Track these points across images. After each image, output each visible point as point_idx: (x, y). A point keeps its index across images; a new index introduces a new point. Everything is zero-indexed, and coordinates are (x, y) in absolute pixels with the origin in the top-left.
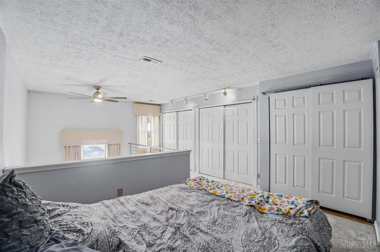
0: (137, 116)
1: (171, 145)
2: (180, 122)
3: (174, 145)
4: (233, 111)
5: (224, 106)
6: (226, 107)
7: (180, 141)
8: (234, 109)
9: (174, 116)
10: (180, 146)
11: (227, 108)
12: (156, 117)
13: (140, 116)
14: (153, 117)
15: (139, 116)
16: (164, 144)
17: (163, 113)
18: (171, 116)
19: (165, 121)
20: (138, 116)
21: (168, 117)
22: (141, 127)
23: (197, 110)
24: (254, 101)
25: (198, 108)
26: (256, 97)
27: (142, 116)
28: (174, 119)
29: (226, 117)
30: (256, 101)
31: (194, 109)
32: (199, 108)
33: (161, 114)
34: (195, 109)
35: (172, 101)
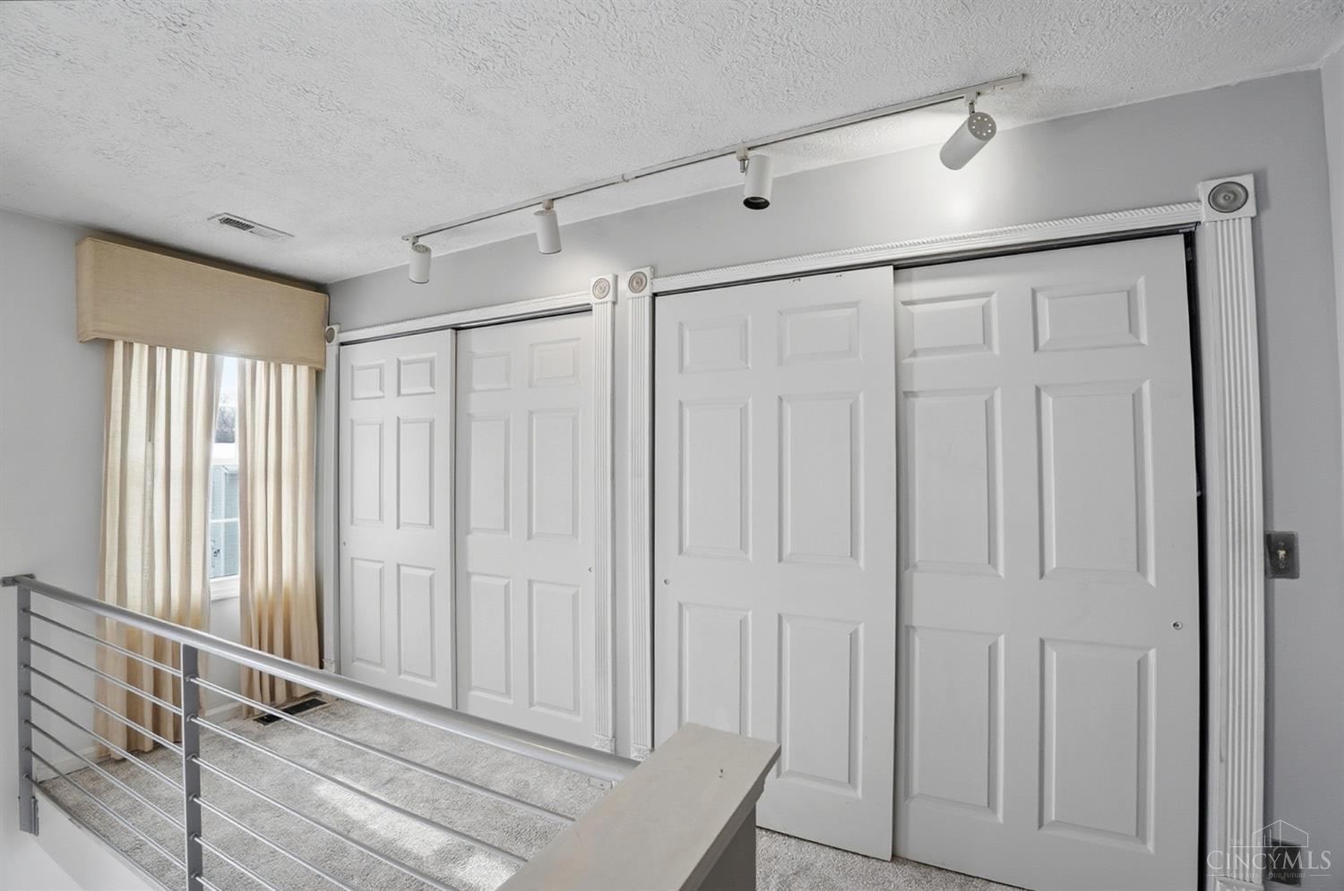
0: (110, 343)
1: (403, 569)
2: (475, 404)
3: (428, 573)
4: (985, 311)
5: (899, 266)
6: (909, 280)
7: (474, 544)
8: (988, 294)
9: (432, 362)
10: (474, 579)
11: (922, 286)
12: (287, 370)
13: (140, 353)
14: (260, 365)
15: (128, 346)
16: (352, 559)
17: (342, 344)
18: (408, 363)
19: (356, 396)
20: (119, 348)
21: (381, 368)
22: (151, 437)
23: (635, 307)
24: (1222, 209)
25: (647, 292)
26: (1248, 181)
27: (161, 353)
28: (432, 384)
29: (914, 354)
30: (1250, 209)
31: (610, 298)
32: (655, 295)
33: (332, 348)
34: (614, 303)
35: (421, 241)
